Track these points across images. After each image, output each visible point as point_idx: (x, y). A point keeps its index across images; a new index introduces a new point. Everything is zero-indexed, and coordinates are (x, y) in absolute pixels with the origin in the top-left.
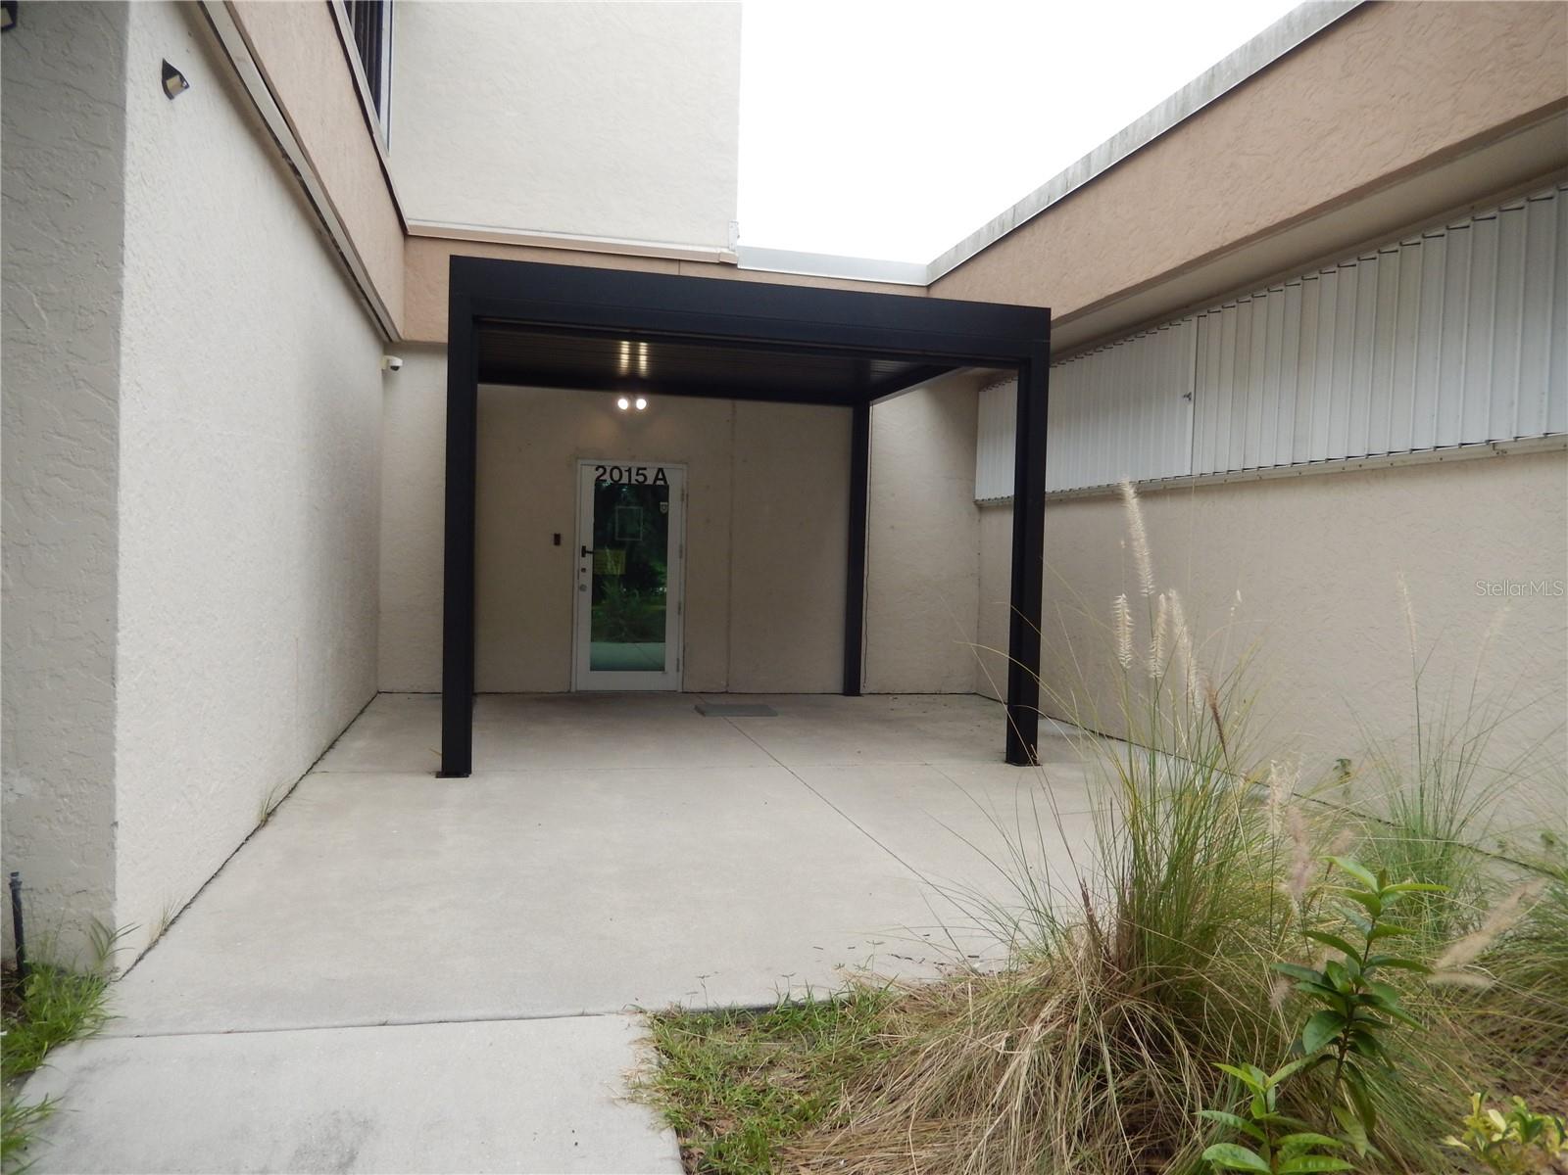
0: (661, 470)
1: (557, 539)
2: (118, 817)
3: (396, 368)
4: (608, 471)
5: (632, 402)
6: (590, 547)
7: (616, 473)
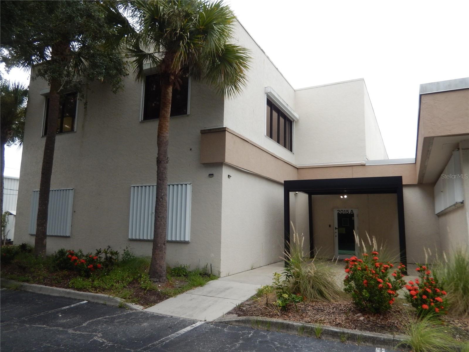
0: (352, 210)
1: (330, 226)
2: (221, 259)
3: (297, 193)
4: (340, 211)
5: (343, 196)
6: (337, 227)
7: (342, 211)
